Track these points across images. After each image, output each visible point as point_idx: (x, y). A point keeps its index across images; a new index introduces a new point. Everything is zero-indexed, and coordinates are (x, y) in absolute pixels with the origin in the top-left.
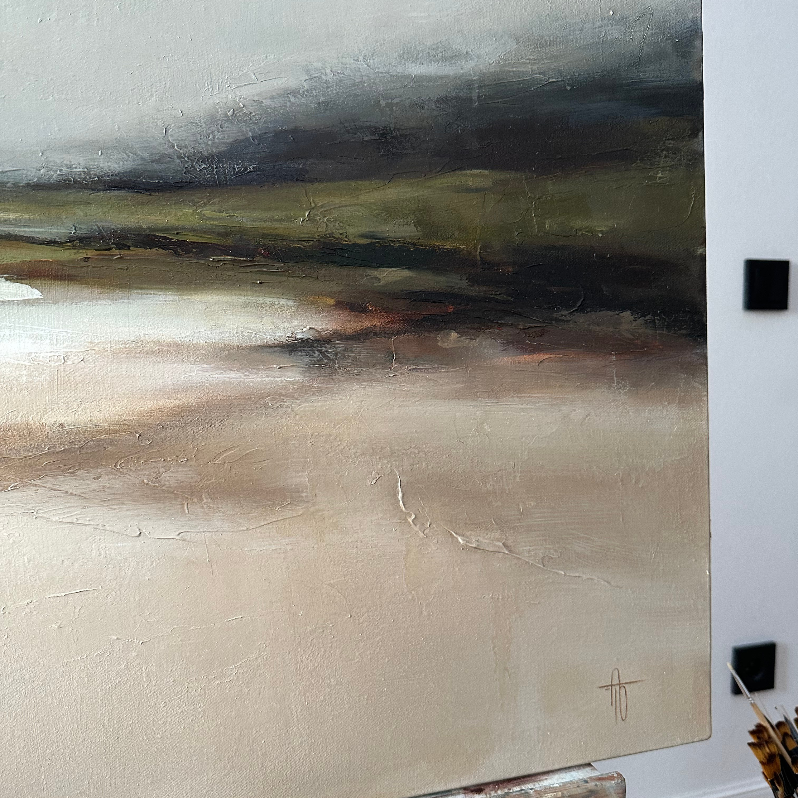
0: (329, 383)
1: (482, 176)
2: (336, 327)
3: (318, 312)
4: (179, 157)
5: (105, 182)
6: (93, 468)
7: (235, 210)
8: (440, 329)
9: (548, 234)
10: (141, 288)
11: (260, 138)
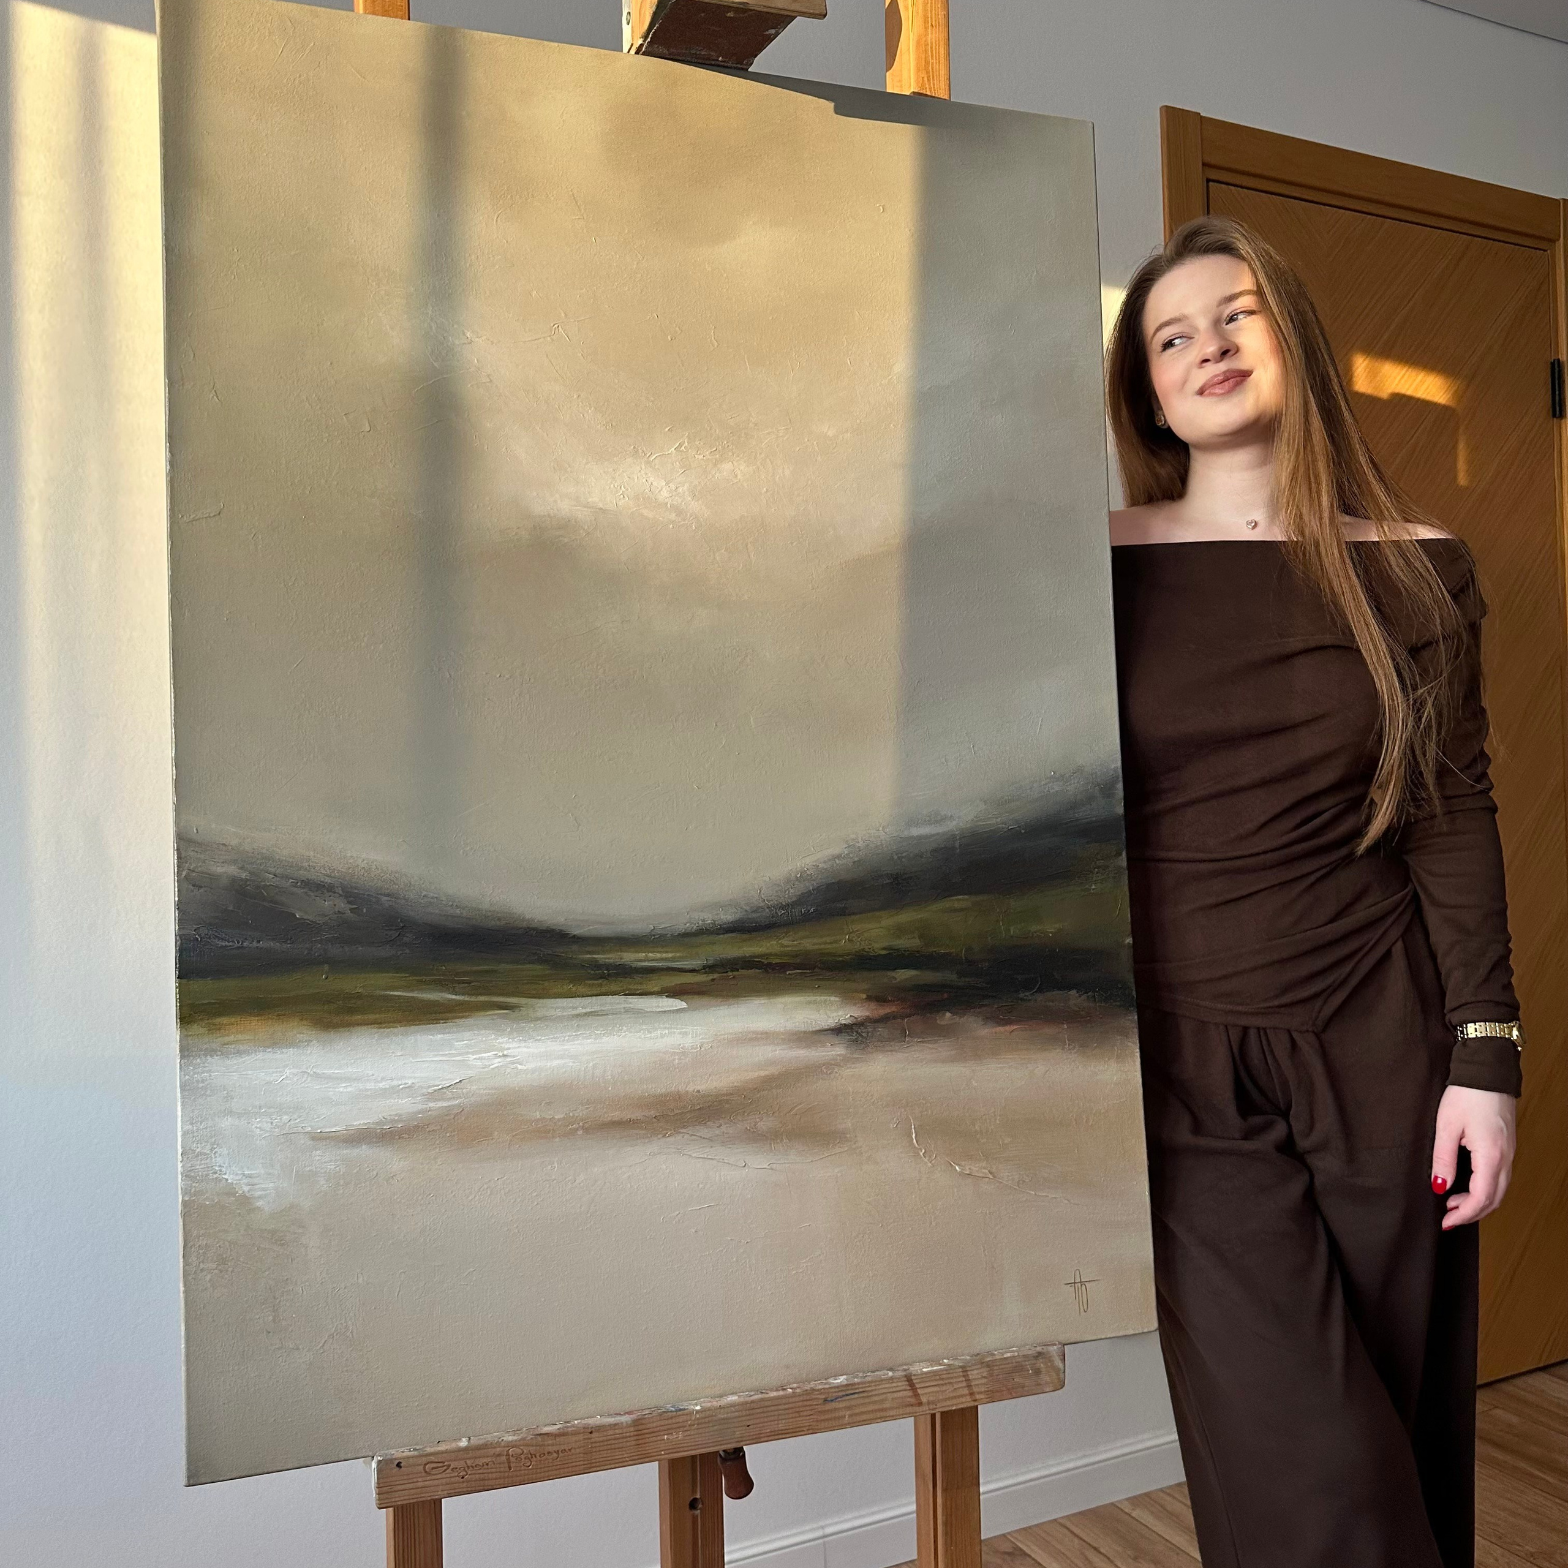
0: (864, 1054)
1: (963, 900)
2: (867, 1014)
3: (855, 1004)
4: (768, 908)
5: (724, 928)
6: (717, 1120)
7: (801, 939)
8: (938, 1012)
9: (1012, 937)
10: (745, 997)
11: (817, 889)
